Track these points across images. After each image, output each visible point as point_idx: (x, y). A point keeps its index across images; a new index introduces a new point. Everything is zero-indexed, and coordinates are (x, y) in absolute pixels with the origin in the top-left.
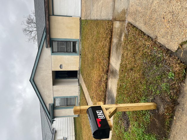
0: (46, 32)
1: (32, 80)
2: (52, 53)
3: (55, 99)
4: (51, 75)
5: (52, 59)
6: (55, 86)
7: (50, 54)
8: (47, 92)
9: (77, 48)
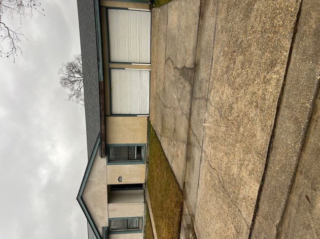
0: (101, 138)
1: (80, 198)
2: (109, 162)
3: (110, 221)
4: (106, 190)
5: (108, 170)
6: (110, 204)
7: (106, 164)
8: (100, 213)
9: (143, 154)
